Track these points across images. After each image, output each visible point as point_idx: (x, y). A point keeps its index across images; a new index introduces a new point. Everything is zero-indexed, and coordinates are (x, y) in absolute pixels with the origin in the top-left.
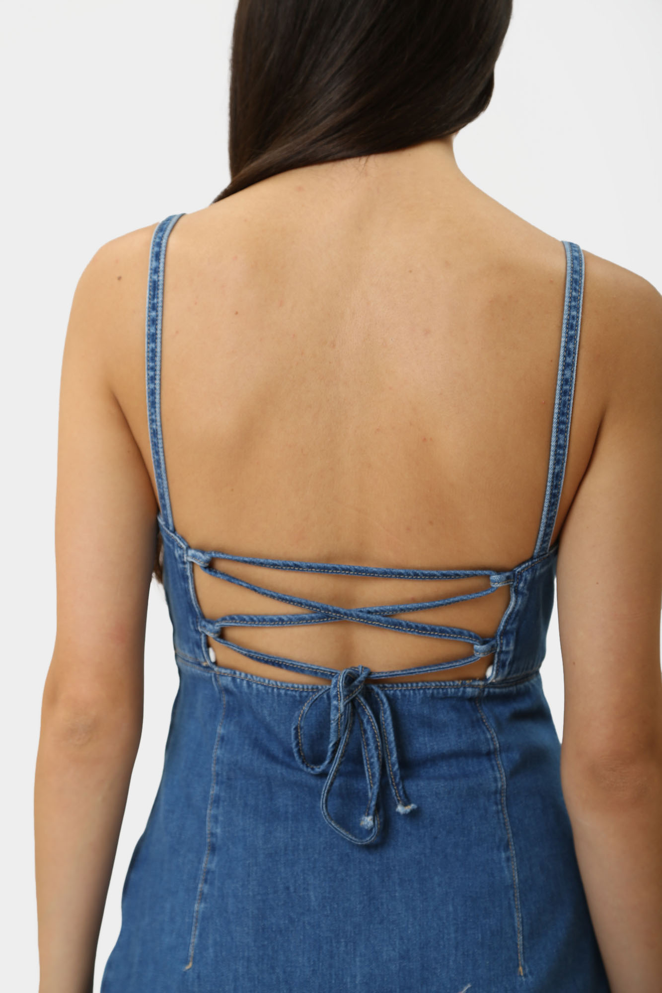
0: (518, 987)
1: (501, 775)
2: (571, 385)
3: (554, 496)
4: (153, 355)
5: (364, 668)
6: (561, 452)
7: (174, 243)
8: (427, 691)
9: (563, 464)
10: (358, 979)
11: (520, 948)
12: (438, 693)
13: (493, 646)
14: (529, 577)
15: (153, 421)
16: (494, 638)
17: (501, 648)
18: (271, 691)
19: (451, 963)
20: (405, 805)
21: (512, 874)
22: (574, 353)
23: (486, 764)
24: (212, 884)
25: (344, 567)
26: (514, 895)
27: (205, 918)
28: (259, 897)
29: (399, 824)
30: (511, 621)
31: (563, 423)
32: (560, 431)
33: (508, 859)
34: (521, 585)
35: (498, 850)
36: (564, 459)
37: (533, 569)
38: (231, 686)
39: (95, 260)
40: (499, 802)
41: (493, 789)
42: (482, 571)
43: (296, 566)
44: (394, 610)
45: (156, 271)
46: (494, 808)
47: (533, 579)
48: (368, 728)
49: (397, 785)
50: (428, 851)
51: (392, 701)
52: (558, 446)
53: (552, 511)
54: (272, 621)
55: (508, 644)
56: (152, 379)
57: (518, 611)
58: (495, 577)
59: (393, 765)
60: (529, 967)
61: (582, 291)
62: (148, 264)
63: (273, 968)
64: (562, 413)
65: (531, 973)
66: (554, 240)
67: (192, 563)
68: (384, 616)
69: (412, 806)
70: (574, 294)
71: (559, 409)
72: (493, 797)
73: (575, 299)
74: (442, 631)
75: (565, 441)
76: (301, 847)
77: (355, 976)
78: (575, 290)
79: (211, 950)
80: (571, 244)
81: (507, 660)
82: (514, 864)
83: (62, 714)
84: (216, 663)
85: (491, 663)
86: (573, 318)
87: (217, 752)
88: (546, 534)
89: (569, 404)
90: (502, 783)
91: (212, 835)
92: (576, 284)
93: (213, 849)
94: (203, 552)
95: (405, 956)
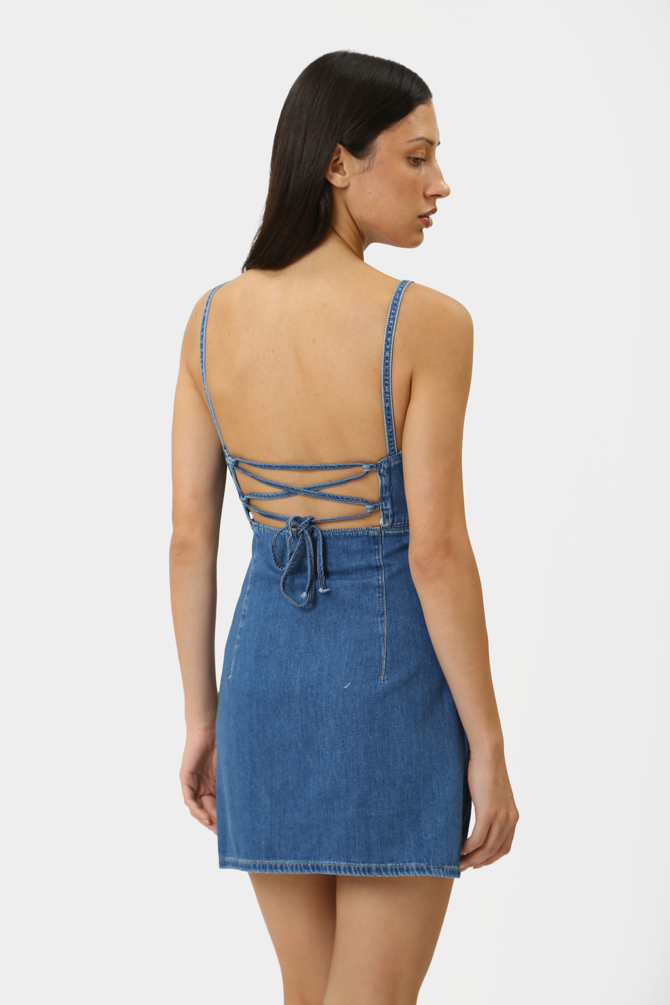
0: (378, 686)
1: (382, 579)
2: (389, 360)
3: (389, 420)
6: (388, 396)
8: (346, 533)
9: (390, 402)
10: (297, 681)
11: (384, 667)
12: (353, 534)
13: (377, 506)
14: (386, 467)
16: (378, 502)
17: (382, 507)
19: (343, 673)
20: (324, 589)
21: (383, 629)
22: (391, 343)
23: (375, 572)
24: (242, 635)
25: (292, 465)
26: (383, 640)
27: (238, 652)
28: (258, 641)
29: (320, 599)
30: (384, 492)
31: (387, 380)
33: (382, 622)
34: (382, 471)
35: (377, 617)
36: (390, 400)
37: (388, 462)
38: (258, 532)
40: (381, 592)
41: (377, 584)
42: (358, 463)
43: (270, 466)
44: (320, 487)
46: (377, 595)
47: (390, 468)
49: (322, 579)
50: (341, 617)
51: (324, 537)
53: (390, 428)
54: (268, 496)
55: (386, 505)
57: (386, 486)
58: (364, 466)
59: (321, 568)
60: (387, 676)
61: (398, 310)
63: (261, 675)
64: (385, 375)
65: (387, 679)
68: (316, 491)
69: (326, 590)
70: (393, 311)
71: (384, 372)
72: (377, 589)
73: (393, 314)
74: (347, 499)
75: (389, 390)
76: (280, 615)
77: (296, 679)
78: (394, 309)
79: (239, 668)
81: (388, 514)
82: (385, 624)
84: (253, 521)
85: (380, 516)
86: (391, 324)
87: (252, 567)
88: (390, 442)
89: (389, 370)
90: (383, 582)
91: (244, 610)
92: (395, 305)
93: (244, 617)
95: (321, 669)
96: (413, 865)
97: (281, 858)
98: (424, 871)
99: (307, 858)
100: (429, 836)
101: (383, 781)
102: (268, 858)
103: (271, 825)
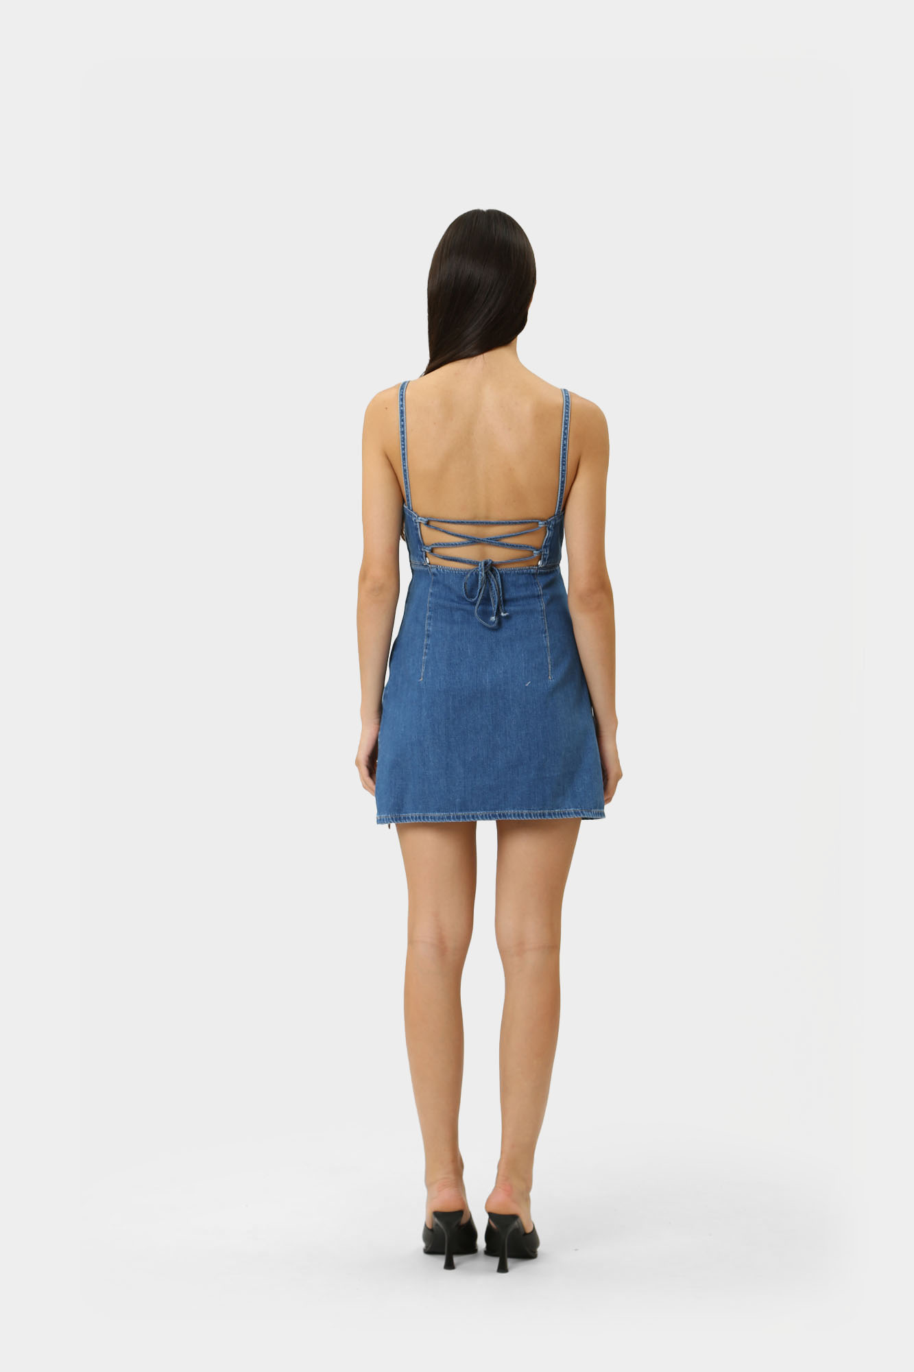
0: (548, 683)
1: (543, 605)
3: (562, 490)
4: (403, 440)
5: (490, 560)
7: (408, 393)
8: (516, 572)
10: (487, 682)
11: (550, 669)
12: (519, 572)
13: (541, 552)
15: (404, 466)
16: (541, 548)
17: (544, 553)
18: (452, 572)
19: (523, 675)
20: (504, 612)
21: (547, 642)
23: (537, 600)
24: (429, 649)
26: (548, 650)
27: (427, 662)
28: (448, 653)
29: (504, 621)
30: (547, 542)
32: (563, 465)
33: (545, 637)
34: (550, 526)
35: (542, 633)
37: (555, 520)
38: (436, 572)
39: (373, 400)
40: (542, 615)
41: (540, 609)
42: (534, 522)
44: (499, 538)
45: (402, 406)
46: (540, 617)
47: (555, 524)
48: (493, 583)
49: (502, 606)
51: (501, 575)
52: (563, 470)
53: (561, 496)
54: (452, 545)
55: (546, 552)
56: (403, 449)
57: (550, 537)
58: (540, 523)
59: (501, 598)
60: (553, 676)
61: (570, 409)
62: (398, 403)
64: (563, 457)
65: (553, 678)
66: (557, 388)
67: (420, 523)
68: (495, 541)
69: (507, 614)
70: (567, 411)
72: (540, 613)
73: (567, 413)
74: (520, 546)
77: (486, 680)
78: (567, 409)
79: (430, 673)
80: (565, 390)
81: (547, 558)
82: (548, 639)
83: (369, 584)
84: (429, 564)
85: (540, 559)
86: (567, 420)
87: (429, 599)
88: (560, 506)
90: (544, 607)
91: (428, 630)
93: (428, 636)
94: (425, 518)
95: (505, 672)
96: (572, 810)
97: (473, 810)
98: (579, 814)
99: (495, 810)
100: (580, 789)
101: (554, 752)
102: (461, 811)
103: (465, 787)
